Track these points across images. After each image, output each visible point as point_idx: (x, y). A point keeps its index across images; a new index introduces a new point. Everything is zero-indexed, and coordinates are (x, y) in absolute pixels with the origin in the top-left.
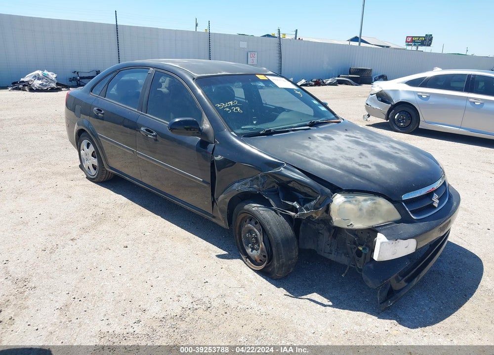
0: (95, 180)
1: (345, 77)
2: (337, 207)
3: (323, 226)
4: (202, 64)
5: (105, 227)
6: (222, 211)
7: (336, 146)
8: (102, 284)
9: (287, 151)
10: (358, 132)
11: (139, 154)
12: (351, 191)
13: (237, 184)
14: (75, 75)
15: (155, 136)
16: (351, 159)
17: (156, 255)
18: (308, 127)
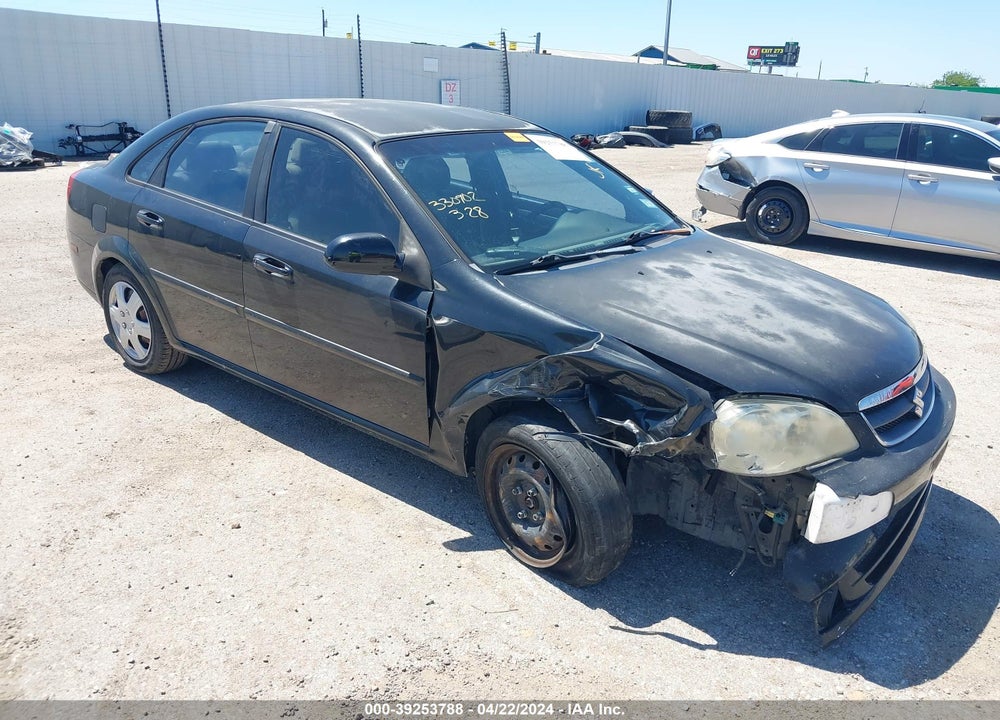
0: (147, 371)
1: (638, 130)
2: (728, 430)
3: (683, 466)
4: (385, 110)
5: (184, 481)
6: (451, 439)
7: (701, 290)
8: (194, 621)
9: (601, 306)
10: (733, 255)
11: (251, 313)
12: (754, 393)
13: (487, 382)
14: (72, 132)
15: (290, 273)
16: (739, 321)
17: (308, 544)
18: (629, 248)
